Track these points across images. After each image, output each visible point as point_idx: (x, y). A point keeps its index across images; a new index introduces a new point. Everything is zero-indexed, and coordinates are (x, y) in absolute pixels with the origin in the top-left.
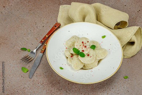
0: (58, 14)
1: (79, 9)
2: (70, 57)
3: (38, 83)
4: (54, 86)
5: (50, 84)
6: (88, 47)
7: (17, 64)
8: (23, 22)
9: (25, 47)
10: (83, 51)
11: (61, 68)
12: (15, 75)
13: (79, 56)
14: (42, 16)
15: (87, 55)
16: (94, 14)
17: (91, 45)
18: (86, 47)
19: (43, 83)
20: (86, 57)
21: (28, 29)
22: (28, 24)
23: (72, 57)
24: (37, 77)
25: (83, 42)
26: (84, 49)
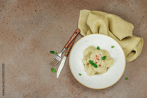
0: (78, 18)
1: (95, 23)
2: (86, 64)
3: (63, 82)
4: (74, 84)
5: (71, 83)
6: (100, 59)
7: (47, 65)
8: (51, 27)
9: (53, 50)
10: (96, 63)
11: (80, 75)
12: (46, 75)
13: (93, 67)
14: (66, 21)
15: (99, 66)
16: (107, 27)
17: (103, 56)
18: (98, 59)
19: (67, 82)
20: (98, 67)
21: (55, 33)
22: (55, 28)
23: (88, 64)
24: (62, 77)
25: (96, 56)
26: (97, 61)
